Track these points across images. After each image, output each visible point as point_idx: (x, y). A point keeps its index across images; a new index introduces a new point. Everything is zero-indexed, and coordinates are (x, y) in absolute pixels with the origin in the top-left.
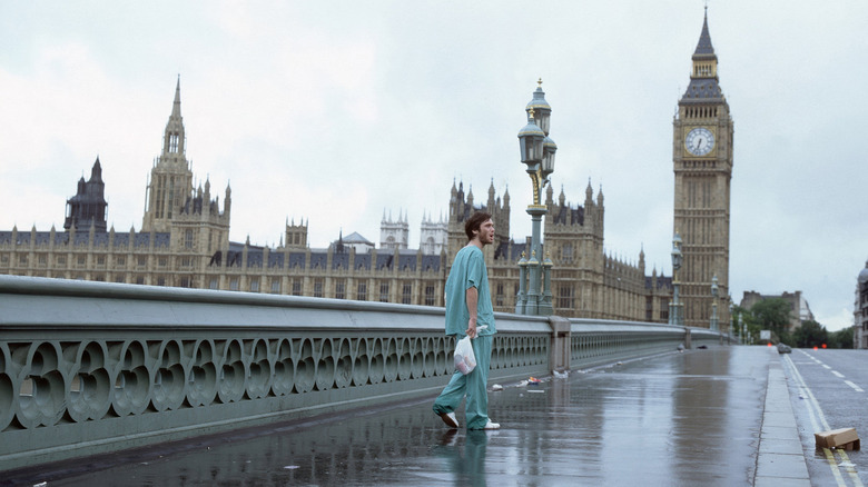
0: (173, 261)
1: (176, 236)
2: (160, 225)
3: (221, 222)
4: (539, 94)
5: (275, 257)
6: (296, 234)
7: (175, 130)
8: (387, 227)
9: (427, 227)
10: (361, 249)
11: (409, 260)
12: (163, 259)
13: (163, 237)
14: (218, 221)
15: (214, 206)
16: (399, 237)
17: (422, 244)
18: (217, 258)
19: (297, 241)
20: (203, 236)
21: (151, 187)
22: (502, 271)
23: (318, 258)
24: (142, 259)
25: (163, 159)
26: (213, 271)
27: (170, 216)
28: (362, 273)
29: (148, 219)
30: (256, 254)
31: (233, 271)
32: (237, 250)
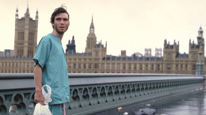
0: (93, 60)
1: (94, 53)
2: (89, 51)
3: (104, 50)
4: (201, 28)
5: (119, 58)
6: (123, 53)
7: (92, 27)
8: (146, 50)
9: (157, 50)
10: (140, 56)
11: (153, 59)
12: (90, 59)
13: (90, 54)
14: (104, 49)
15: (103, 46)
16: (149, 52)
17: (156, 54)
18: (104, 59)
19: (124, 54)
20: (100, 53)
21: (87, 41)
22: (178, 61)
23: (130, 58)
24: (85, 59)
25: (89, 34)
26: (103, 62)
27: (91, 48)
28: (141, 62)
29: (86, 49)
30: (114, 58)
31: (108, 62)
32: (109, 57)
